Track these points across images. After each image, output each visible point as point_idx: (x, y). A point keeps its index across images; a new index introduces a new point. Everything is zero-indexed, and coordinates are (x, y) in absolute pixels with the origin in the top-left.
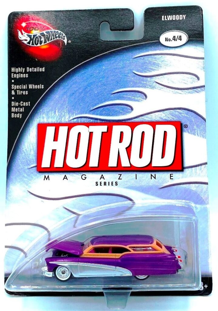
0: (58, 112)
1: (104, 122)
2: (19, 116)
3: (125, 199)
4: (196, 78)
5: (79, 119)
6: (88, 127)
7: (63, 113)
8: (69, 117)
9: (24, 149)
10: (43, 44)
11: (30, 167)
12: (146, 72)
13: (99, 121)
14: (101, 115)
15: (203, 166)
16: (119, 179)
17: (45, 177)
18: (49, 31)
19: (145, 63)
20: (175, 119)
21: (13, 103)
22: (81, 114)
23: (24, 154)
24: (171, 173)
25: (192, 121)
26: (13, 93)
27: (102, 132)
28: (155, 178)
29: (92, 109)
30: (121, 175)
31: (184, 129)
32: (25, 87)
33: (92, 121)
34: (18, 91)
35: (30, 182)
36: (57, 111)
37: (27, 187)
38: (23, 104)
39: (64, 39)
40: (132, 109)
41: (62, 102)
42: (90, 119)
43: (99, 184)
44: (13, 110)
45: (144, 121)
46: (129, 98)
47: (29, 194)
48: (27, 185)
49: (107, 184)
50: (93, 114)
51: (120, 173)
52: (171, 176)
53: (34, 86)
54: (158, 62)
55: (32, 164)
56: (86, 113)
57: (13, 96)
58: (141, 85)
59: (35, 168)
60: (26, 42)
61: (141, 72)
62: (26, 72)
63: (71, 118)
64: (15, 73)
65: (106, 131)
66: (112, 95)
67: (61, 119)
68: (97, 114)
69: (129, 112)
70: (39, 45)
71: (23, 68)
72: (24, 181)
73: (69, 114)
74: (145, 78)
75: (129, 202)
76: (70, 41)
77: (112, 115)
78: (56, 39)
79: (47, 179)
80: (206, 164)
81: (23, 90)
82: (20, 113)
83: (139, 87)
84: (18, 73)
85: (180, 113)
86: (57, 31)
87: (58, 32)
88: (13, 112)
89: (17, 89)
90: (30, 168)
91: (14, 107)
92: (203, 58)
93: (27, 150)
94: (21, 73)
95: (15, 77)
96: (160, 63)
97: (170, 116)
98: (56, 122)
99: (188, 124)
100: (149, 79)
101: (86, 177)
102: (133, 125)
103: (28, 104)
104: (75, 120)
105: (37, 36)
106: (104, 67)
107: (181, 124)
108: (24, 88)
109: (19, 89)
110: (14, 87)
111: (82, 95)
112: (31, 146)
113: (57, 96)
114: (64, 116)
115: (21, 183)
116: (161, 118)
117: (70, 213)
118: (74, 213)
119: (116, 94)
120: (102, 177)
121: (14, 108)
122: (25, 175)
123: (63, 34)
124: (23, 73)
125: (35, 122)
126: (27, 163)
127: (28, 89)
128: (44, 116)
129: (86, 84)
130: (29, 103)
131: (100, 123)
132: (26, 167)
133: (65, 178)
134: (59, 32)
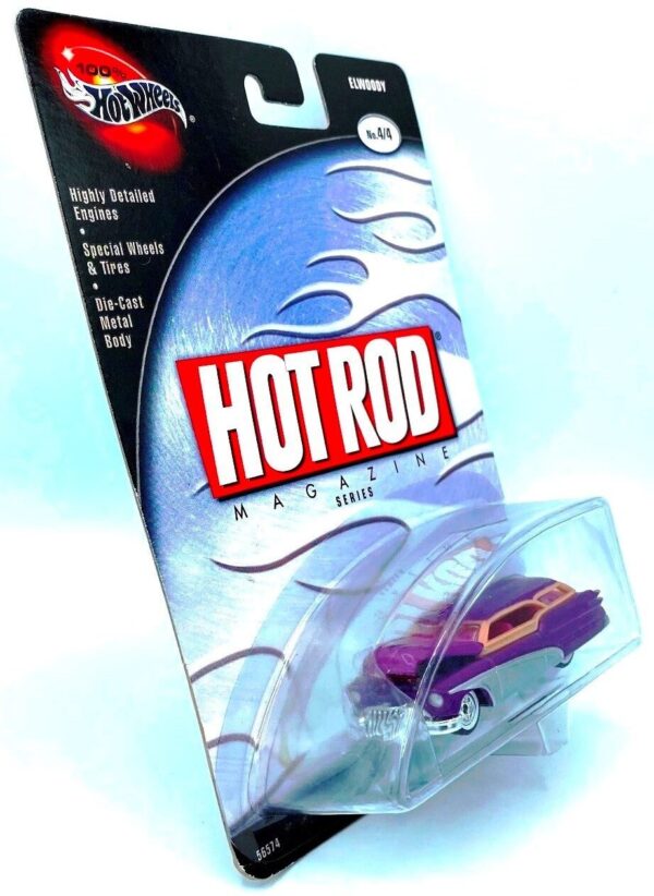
0: (212, 320)
1: (308, 341)
2: (124, 341)
3: (393, 525)
4: (430, 227)
5: (260, 338)
6: (283, 358)
7: (224, 326)
8: (239, 336)
9: (165, 442)
10: (132, 120)
11: (195, 492)
12: (354, 211)
13: (299, 340)
14: (300, 323)
15: (480, 419)
16: (372, 479)
17: (236, 510)
18: (138, 81)
19: (348, 188)
20: (420, 322)
21: (101, 304)
22: (261, 323)
23: (168, 457)
24: (442, 444)
25: (443, 324)
26: (92, 270)
27: (313, 369)
28: (424, 462)
29: (279, 308)
30: (371, 468)
31: (438, 342)
32: (118, 251)
33: (286, 340)
34: (103, 263)
35: (208, 533)
36: (209, 319)
37: (206, 549)
38: (124, 302)
39: (178, 110)
40: (350, 304)
41: (215, 294)
42: (281, 338)
43: (342, 500)
44: (105, 323)
45: (375, 330)
46: (340, 276)
47: (217, 568)
48: (205, 544)
49: (356, 497)
50: (283, 322)
51: (369, 465)
52: (444, 452)
53: (139, 246)
54: (367, 186)
55: (197, 481)
56: (270, 321)
57: (94, 279)
58: (352, 242)
59: (207, 492)
60: (87, 110)
61: (346, 210)
62: (109, 205)
63: (244, 338)
64: (82, 205)
65: (317, 364)
66: (309, 270)
67: (224, 343)
68: (292, 323)
69: (348, 312)
70: (123, 122)
71: (100, 189)
72: (195, 533)
73: (236, 326)
74: (356, 226)
75: (401, 529)
76: (192, 119)
77: (320, 322)
78: (159, 108)
79: (241, 516)
80: (481, 413)
81: (113, 259)
82: (126, 331)
83: (350, 247)
84: (90, 205)
85: (425, 307)
86: (156, 84)
87: (159, 88)
88: (107, 332)
89: (99, 258)
90: (195, 495)
91: (104, 313)
92: (428, 183)
93: (173, 441)
94: (98, 205)
95: (85, 218)
96: (372, 189)
97: (411, 315)
98: (214, 352)
99: (440, 330)
100: (362, 227)
101: (315, 491)
102: (360, 343)
103: (138, 302)
104: (253, 342)
105: (112, 93)
106: (278, 196)
107: (431, 332)
108: (117, 254)
109: (104, 258)
110: (89, 249)
111: (253, 273)
112: (178, 428)
113: (200, 277)
114: (227, 332)
115: (190, 541)
116: (400, 322)
117: (311, 593)
118: (318, 590)
119: (314, 267)
120: (343, 483)
121: (107, 318)
122: (192, 517)
123: (172, 97)
124: (104, 207)
125: (168, 357)
126: (185, 480)
127: (126, 258)
128: (184, 336)
129: (252, 239)
130: (140, 299)
131: (303, 344)
132: (187, 494)
133: (278, 503)
134: (163, 88)
